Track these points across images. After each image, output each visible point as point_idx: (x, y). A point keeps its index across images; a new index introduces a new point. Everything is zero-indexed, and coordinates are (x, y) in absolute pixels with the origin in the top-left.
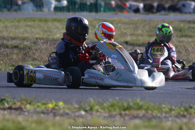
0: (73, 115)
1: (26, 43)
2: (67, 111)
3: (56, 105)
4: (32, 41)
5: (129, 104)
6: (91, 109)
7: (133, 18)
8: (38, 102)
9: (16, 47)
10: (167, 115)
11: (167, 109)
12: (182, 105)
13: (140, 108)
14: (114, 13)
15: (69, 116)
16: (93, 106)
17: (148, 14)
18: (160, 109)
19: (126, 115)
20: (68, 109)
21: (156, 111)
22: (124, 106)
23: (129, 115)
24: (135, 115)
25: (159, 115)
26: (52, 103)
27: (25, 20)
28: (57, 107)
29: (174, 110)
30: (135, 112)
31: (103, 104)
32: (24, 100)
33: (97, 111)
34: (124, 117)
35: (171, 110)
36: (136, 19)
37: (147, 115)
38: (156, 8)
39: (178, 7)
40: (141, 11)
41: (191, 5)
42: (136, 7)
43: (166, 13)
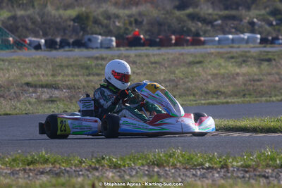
7: (34, 56)
10: (78, 169)
11: (76, 162)
12: (92, 155)
13: (46, 161)
17: (51, 51)
18: (68, 161)
19: (30, 169)
21: (64, 165)
22: (28, 160)
23: (34, 170)
24: (41, 170)
25: (68, 169)
29: (84, 162)
30: (40, 167)
31: (3, 158)
34: (28, 173)
35: (81, 162)
36: (38, 57)
37: (55, 169)
38: (58, 43)
39: (83, 42)
40: (43, 47)
41: (98, 39)
42: (37, 43)
43: (71, 49)
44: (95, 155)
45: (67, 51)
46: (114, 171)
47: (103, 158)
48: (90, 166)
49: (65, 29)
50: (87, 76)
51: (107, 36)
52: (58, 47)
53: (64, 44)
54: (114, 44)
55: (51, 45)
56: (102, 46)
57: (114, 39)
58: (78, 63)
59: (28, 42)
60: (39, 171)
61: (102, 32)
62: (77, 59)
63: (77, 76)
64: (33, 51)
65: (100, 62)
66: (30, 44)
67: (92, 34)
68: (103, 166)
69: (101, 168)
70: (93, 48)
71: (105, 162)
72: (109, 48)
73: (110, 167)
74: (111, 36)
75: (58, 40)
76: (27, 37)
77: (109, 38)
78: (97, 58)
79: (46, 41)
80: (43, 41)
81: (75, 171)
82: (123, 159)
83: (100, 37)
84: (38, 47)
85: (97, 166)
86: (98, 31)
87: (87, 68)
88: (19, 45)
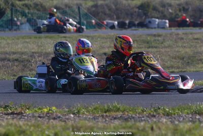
0: (64, 118)
1: (24, 57)
2: (59, 115)
3: (50, 110)
4: (30, 55)
5: (108, 107)
6: (79, 112)
7: (110, 34)
8: (35, 107)
9: (17, 60)
10: (141, 116)
11: (140, 111)
12: (152, 106)
13: (118, 110)
14: (95, 29)
15: (60, 118)
16: (80, 109)
17: (121, 30)
18: (134, 110)
19: (106, 116)
20: (60, 112)
21: (131, 113)
22: (105, 109)
23: (110, 116)
24: (115, 116)
25: (134, 116)
26: (47, 108)
27: (23, 38)
28: (50, 111)
29: (145, 111)
30: (114, 114)
31: (87, 107)
32: (24, 106)
33: (84, 114)
34: (105, 118)
35: (143, 111)
36: (112, 34)
37: (124, 116)
38: (127, 24)
39: (145, 23)
40: (116, 27)
41: (156, 21)
42: (112, 25)
43: (136, 29)
44: (153, 106)
45: (134, 30)
46: (167, 118)
47: (159, 109)
48: (150, 114)
49: (132, 14)
50: (148, 48)
51: (162, 19)
52: (127, 27)
53: (131, 25)
54: (168, 25)
55: (122, 26)
56: (159, 26)
57: (167, 21)
58: (141, 39)
59: (105, 23)
60: (113, 117)
61: (159, 16)
62: (141, 36)
63: (141, 48)
64: (110, 30)
65: (157, 38)
66: (107, 25)
67: (152, 17)
68: (159, 114)
69: (157, 116)
70: (152, 28)
71: (161, 111)
72: (164, 28)
73: (164, 114)
74: (166, 19)
75: (127, 22)
76: (105, 20)
77: (164, 20)
78: (155, 35)
79: (118, 23)
80: (116, 23)
81: (139, 117)
82: (173, 110)
83: (157, 20)
84: (113, 27)
85: (155, 114)
86: (156, 16)
87: (148, 43)
88: (99, 25)
